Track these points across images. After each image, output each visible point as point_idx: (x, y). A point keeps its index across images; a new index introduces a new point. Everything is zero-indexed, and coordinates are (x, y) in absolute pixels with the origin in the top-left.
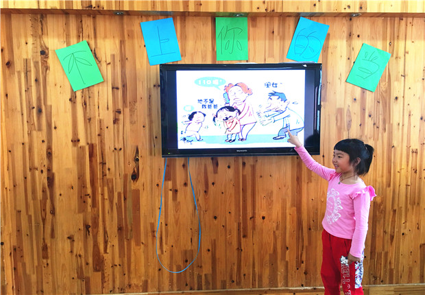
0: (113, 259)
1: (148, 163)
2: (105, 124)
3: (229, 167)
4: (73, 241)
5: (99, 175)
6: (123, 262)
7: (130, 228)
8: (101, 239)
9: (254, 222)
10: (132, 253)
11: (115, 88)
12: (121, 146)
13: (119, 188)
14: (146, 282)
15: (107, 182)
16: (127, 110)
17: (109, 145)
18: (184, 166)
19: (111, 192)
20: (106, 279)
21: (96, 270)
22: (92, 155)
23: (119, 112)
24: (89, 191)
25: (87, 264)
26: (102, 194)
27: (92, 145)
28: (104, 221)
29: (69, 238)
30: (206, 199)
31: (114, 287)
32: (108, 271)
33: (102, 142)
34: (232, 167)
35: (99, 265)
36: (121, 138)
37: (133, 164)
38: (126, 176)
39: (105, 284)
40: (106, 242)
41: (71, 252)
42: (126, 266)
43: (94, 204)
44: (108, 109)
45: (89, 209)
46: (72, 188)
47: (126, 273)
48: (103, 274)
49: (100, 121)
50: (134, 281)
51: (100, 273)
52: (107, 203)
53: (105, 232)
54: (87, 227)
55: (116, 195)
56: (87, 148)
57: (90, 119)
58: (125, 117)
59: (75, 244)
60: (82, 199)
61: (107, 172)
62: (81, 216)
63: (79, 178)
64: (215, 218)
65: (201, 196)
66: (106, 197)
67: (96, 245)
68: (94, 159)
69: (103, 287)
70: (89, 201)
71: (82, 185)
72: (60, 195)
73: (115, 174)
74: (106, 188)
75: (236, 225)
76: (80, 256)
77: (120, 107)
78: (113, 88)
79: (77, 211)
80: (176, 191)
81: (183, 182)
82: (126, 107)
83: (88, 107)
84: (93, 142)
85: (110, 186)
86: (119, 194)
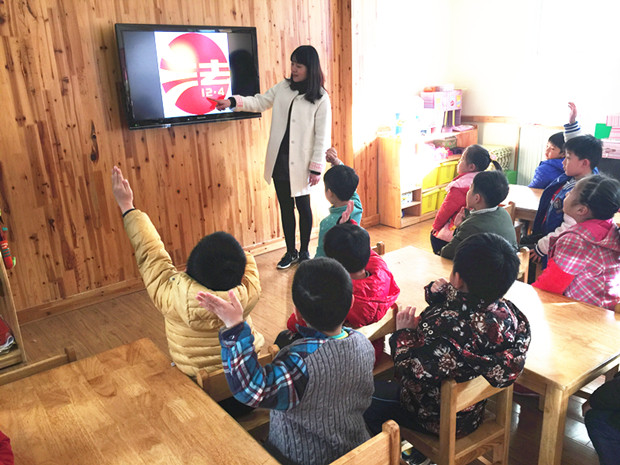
0: (85, 252)
1: (106, 139)
2: (53, 96)
3: (185, 137)
4: (37, 240)
5: (55, 159)
6: (95, 253)
7: (97, 216)
8: (68, 233)
9: (212, 191)
10: (104, 242)
11: (57, 51)
12: (74, 122)
13: (79, 172)
14: (122, 270)
15: (65, 167)
16: (75, 78)
17: (61, 121)
18: (143, 139)
19: (71, 177)
20: (81, 276)
21: (68, 268)
22: (42, 136)
23: (67, 81)
24: (46, 179)
25: (57, 264)
26: (62, 182)
27: (41, 123)
28: (68, 212)
29: (31, 238)
30: (168, 174)
31: (90, 284)
32: (81, 266)
33: (52, 119)
34: (187, 137)
35: (70, 262)
36: (73, 113)
37: (90, 142)
38: (84, 156)
39: (80, 282)
40: (74, 235)
41: (37, 253)
42: (99, 257)
43: (55, 194)
44: (53, 77)
45: (50, 200)
46: (26, 177)
47: (101, 265)
48: (76, 272)
49: (47, 93)
50: (110, 272)
51: (73, 271)
52: (68, 191)
53: (72, 225)
54: (51, 222)
55: (77, 180)
56: (36, 126)
57: (34, 91)
58: (74, 86)
59: (40, 243)
60: (40, 189)
61: (64, 154)
62: (42, 209)
63: (32, 165)
64: (179, 192)
65: (163, 172)
66: (67, 184)
67: (64, 241)
68: (46, 140)
69: (78, 286)
70: (49, 191)
71: (38, 174)
72: (13, 188)
73: (73, 157)
74: (65, 174)
75: (197, 196)
76: (48, 256)
77: (67, 73)
78: (55, 51)
79: (36, 205)
80: (139, 168)
81: (144, 159)
82: (74, 74)
83: (29, 75)
84: (42, 119)
85: (69, 170)
86: (80, 178)
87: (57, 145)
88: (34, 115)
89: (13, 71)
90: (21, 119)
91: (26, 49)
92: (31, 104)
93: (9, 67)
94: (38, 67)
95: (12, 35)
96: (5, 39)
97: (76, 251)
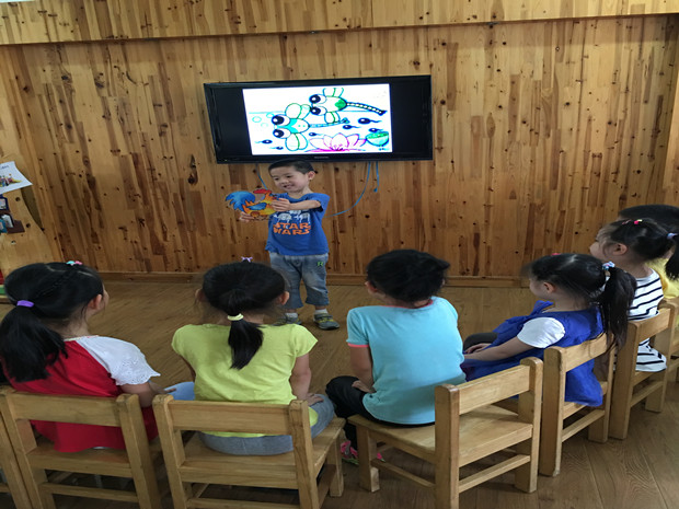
87: (152, 170)
88: (129, 149)
89: (109, 119)
90: (115, 151)
91: (124, 105)
92: (127, 142)
93: (107, 116)
94: (135, 118)
95: (110, 95)
96: (103, 99)
97: (166, 243)
